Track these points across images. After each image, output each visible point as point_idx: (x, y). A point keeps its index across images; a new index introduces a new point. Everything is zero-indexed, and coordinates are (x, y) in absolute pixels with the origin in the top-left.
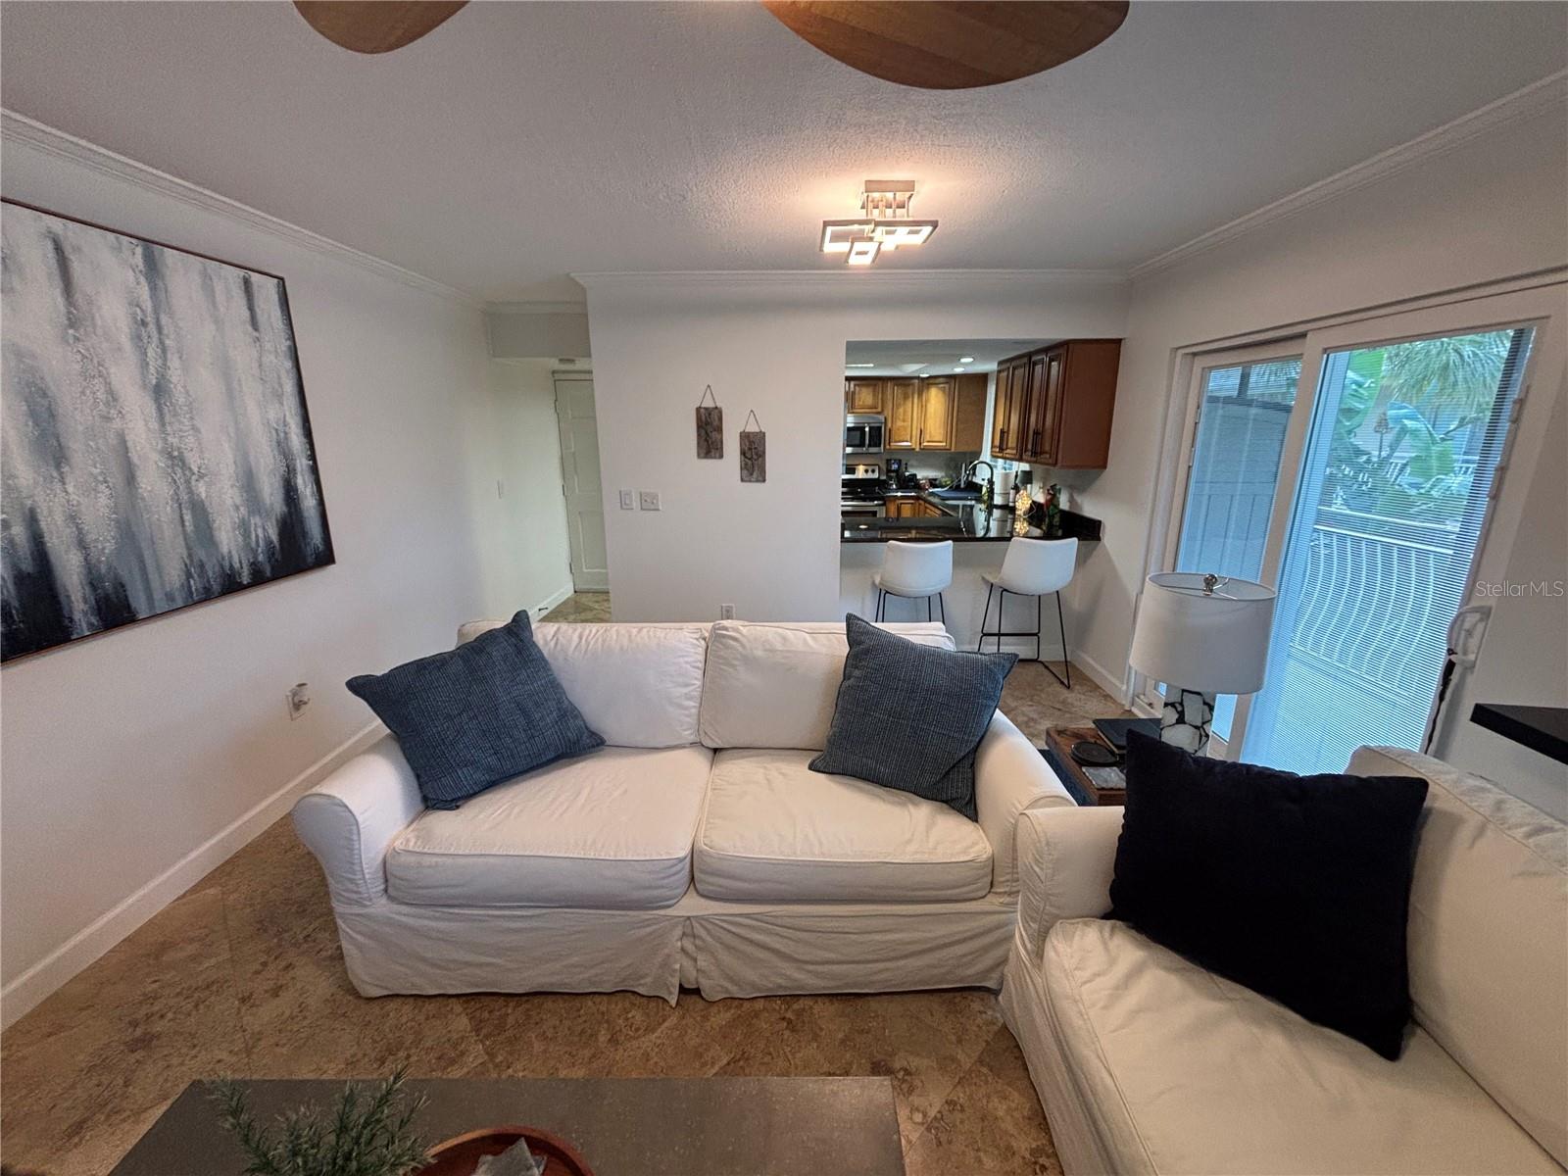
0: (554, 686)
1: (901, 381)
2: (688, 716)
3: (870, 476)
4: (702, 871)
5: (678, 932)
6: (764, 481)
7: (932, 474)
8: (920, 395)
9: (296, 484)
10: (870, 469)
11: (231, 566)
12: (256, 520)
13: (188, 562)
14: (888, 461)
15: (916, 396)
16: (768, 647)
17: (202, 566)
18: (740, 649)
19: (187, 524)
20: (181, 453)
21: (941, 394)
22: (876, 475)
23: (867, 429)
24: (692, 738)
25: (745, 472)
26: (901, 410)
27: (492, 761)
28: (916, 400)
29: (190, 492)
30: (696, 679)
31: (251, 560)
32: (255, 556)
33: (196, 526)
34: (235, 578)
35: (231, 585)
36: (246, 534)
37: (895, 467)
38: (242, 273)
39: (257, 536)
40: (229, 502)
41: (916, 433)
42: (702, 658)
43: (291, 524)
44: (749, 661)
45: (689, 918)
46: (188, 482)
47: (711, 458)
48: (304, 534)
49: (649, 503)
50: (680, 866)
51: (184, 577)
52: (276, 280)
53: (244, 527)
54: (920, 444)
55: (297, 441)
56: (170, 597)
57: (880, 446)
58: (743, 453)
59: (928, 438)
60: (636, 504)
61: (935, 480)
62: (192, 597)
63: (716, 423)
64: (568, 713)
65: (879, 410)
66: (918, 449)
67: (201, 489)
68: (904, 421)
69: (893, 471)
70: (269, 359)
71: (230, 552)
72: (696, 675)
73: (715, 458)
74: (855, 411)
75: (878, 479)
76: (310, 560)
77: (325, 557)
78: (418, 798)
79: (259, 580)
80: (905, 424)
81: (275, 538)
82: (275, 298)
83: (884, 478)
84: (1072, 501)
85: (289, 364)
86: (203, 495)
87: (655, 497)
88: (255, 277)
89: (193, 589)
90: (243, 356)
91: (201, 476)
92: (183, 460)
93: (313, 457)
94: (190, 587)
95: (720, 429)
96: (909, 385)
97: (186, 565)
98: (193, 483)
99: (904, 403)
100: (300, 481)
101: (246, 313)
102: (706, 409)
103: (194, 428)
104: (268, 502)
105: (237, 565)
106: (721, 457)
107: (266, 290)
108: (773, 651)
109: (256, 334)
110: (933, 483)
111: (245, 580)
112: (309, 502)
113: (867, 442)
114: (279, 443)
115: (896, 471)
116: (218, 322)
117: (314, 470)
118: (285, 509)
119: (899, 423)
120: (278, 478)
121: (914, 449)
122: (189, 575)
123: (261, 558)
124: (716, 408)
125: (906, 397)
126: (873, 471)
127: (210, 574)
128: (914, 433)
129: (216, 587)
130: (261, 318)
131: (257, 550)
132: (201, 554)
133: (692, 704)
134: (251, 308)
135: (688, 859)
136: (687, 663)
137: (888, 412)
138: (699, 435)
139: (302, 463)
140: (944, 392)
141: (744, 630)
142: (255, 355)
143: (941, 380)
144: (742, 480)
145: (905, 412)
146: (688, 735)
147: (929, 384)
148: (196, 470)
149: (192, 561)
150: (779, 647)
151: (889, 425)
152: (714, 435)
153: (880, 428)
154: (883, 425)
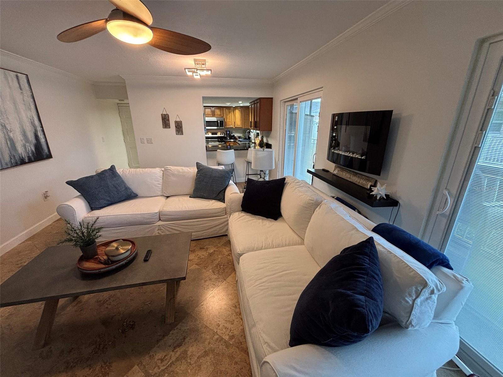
0: (123, 182)
1: (227, 108)
2: (159, 189)
3: (222, 135)
4: (162, 215)
5: (157, 229)
6: (183, 134)
7: (239, 135)
8: (233, 112)
9: (38, 134)
10: (221, 133)
11: (22, 157)
12: (27, 144)
13: (10, 155)
14: (226, 131)
15: (232, 112)
16: (178, 171)
17: (14, 156)
18: (172, 172)
19: (9, 144)
20: (4, 125)
21: (239, 112)
23: (219, 122)
24: (161, 194)
25: (177, 132)
26: (228, 116)
27: (108, 198)
28: (232, 113)
29: (9, 136)
30: (161, 180)
31: (28, 156)
32: (29, 154)
33: (11, 145)
34: (24, 160)
35: (23, 162)
36: (25, 148)
37: (228, 133)
38: (15, 74)
39: (28, 149)
40: (19, 139)
42: (162, 175)
43: (38, 146)
44: (173, 175)
45: (159, 225)
46: (7, 133)
47: (167, 128)
48: (42, 149)
49: (150, 141)
50: (156, 214)
51: (9, 159)
52: (25, 75)
53: (25, 146)
55: (37, 122)
56: (6, 164)
57: (223, 126)
58: (176, 127)
59: (236, 125)
60: (146, 142)
61: (240, 137)
62: (12, 165)
63: (167, 118)
64: (127, 188)
65: (222, 116)
66: (234, 128)
67: (11, 135)
68: (229, 119)
69: (228, 134)
70: (26, 98)
71: (21, 153)
72: (161, 179)
73: (168, 128)
74: (215, 116)
75: (224, 136)
76: (45, 157)
77: (49, 156)
78: (89, 208)
79: (30, 161)
80: (230, 120)
81: (34, 150)
82: (26, 81)
83: (226, 136)
84: (267, 140)
85: (32, 100)
86: (12, 137)
87: (151, 139)
88: (19, 75)
89: (13, 162)
90: (18, 97)
91: (11, 131)
92: (5, 127)
93: (42, 127)
94: (11, 162)
95: (168, 120)
96: (230, 109)
97: (10, 156)
98: (9, 133)
100: (39, 134)
101: (18, 85)
102: (164, 114)
103: (7, 118)
104: (30, 139)
105: (24, 157)
106: (170, 128)
107: (23, 78)
108: (179, 172)
109: (21, 91)
110: (239, 137)
111: (27, 161)
112: (43, 140)
113: (219, 125)
114: (31, 122)
115: (229, 134)
116: (10, 87)
117: (43, 131)
118: (36, 142)
120: (33, 133)
122: (11, 159)
123: (30, 155)
124: (167, 114)
125: (229, 113)
126: (222, 134)
127: (17, 159)
128: (233, 123)
129: (19, 163)
130: (22, 87)
131: (29, 153)
132: (13, 153)
133: (160, 186)
134: (19, 83)
135: (158, 213)
136: (158, 176)
137: (225, 117)
138: (163, 122)
139: (39, 129)
140: (240, 111)
141: (172, 168)
142: (22, 97)
143: (239, 108)
144: (176, 134)
146: (160, 193)
147: (235, 109)
148: (9, 129)
149: (11, 155)
150: (181, 171)
151: (225, 121)
152: (167, 122)
153: (223, 121)
154: (224, 121)
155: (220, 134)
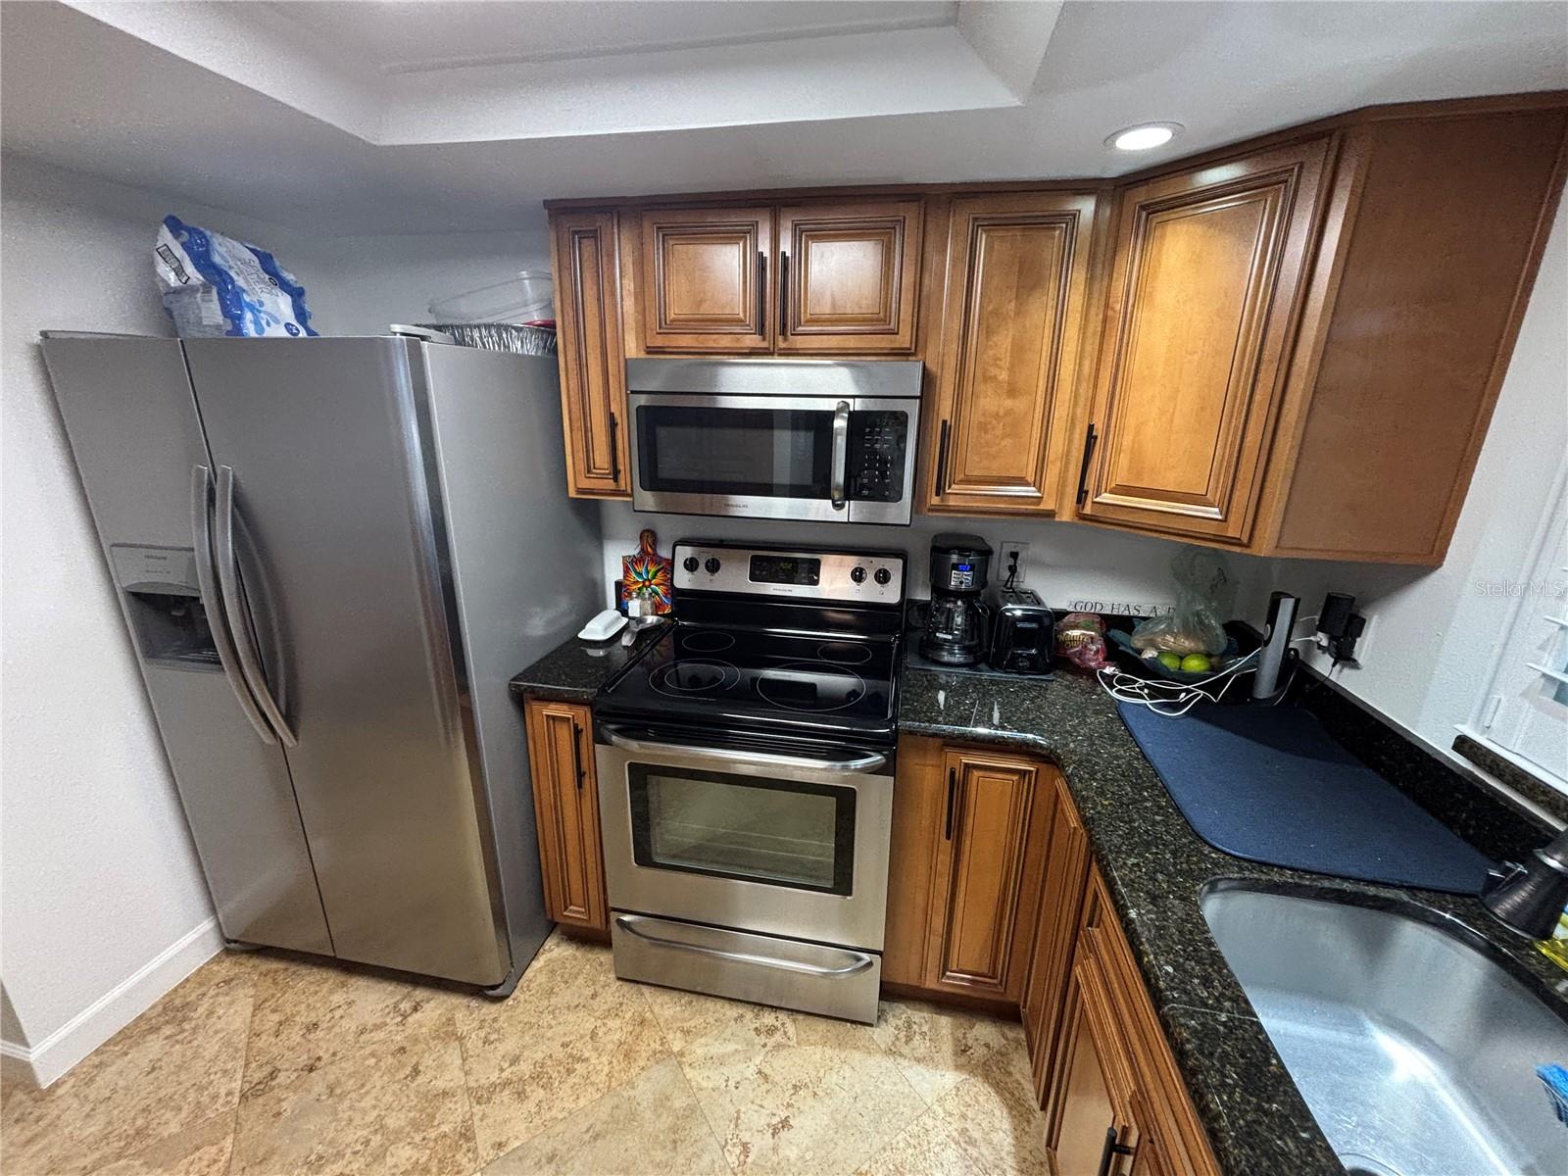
1: (1017, 208)
3: (870, 594)
7: (1112, 596)
8: (1103, 264)
10: (871, 570)
14: (939, 550)
15: (1079, 276)
22: (891, 594)
23: (840, 424)
26: (1003, 341)
28: (1076, 299)
41: (1065, 444)
54: (1082, 495)
57: (896, 495)
59: (1121, 477)
61: (1127, 624)
65: (904, 339)
66: (1066, 515)
68: (1012, 392)
69: (959, 589)
74: (800, 342)
75: (906, 602)
80: (1019, 405)
83: (924, 601)
96: (1048, 222)
99: (1019, 313)
113: (839, 476)
119: (988, 402)
121: (1051, 514)
125: (1027, 279)
126: (883, 577)
137: (942, 352)
145: (1019, 350)
147: (1152, 209)
151: (945, 409)
153: (900, 419)
154: (912, 409)
155: (858, 576)
